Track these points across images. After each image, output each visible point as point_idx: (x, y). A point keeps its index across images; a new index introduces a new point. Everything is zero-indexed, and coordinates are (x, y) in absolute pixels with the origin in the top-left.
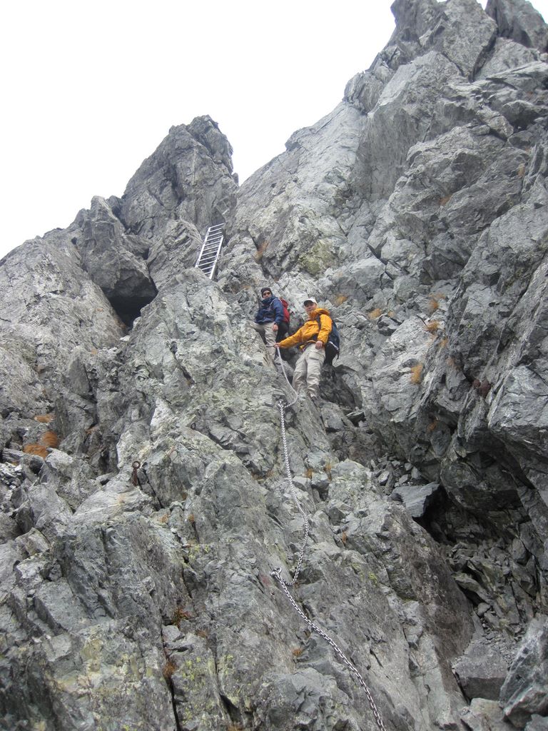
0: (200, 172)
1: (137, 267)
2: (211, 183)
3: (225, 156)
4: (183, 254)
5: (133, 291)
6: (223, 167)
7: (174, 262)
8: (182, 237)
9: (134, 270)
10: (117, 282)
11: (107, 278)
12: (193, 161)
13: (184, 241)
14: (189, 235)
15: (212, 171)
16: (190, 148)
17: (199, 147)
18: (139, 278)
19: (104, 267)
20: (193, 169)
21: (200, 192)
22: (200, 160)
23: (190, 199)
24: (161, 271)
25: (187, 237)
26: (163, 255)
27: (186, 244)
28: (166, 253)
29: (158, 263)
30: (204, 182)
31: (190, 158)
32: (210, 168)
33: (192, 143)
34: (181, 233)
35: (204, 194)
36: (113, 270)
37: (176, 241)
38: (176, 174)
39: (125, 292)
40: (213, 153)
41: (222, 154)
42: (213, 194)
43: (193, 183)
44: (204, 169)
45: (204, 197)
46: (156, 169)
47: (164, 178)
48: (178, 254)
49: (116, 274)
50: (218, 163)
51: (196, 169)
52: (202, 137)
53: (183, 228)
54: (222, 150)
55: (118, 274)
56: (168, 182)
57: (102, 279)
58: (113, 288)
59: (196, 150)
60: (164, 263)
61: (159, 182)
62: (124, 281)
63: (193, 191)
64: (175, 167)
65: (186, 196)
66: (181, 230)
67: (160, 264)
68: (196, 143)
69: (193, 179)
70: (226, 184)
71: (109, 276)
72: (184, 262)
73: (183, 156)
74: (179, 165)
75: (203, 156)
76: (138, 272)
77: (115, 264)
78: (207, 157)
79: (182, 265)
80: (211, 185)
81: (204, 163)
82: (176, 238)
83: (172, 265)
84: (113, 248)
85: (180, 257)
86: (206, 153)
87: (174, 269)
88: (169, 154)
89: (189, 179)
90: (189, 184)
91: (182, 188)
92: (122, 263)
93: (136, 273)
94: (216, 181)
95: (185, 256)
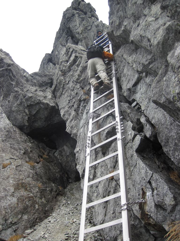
0: (82, 25)
1: (41, 99)
2: (89, 28)
3: (92, 13)
4: (77, 74)
5: (45, 121)
6: (93, 18)
7: (71, 84)
8: (72, 58)
9: (40, 103)
10: (28, 118)
11: (19, 117)
12: (77, 20)
13: (75, 61)
14: (78, 55)
15: (88, 21)
16: (73, 15)
17: (77, 13)
18: (46, 109)
19: (13, 109)
20: (78, 25)
21: (85, 35)
22: (80, 19)
23: (82, 41)
24: (63, 96)
25: (76, 57)
26: (61, 81)
27: (77, 63)
28: (62, 78)
29: (59, 89)
30: (86, 29)
31: (75, 20)
32: (86, 21)
33: (74, 12)
34: (71, 56)
35: (88, 35)
36: (21, 108)
37: (68, 64)
38: (71, 31)
39: (39, 124)
40: (85, 13)
41: (91, 12)
42: (92, 34)
43: (80, 32)
44: (84, 22)
45: (88, 36)
46: (62, 34)
47: (67, 36)
48: (72, 75)
49: (25, 112)
50: (90, 17)
51: (80, 24)
52: (78, 8)
53: (71, 50)
54: (90, 10)
55: (27, 111)
56: (69, 37)
57: (15, 119)
58: (27, 124)
59: (77, 15)
60: (63, 88)
61: (65, 39)
62: (34, 115)
63: (81, 36)
64: (69, 28)
65: (79, 40)
66: (70, 53)
67: (61, 89)
68: (75, 12)
69: (80, 30)
70: (98, 25)
71: (20, 115)
72: (80, 83)
73: (71, 20)
74: (71, 26)
75: (81, 17)
76: (43, 104)
77: (21, 103)
78: (83, 16)
79: (78, 86)
80: (90, 29)
81: (83, 19)
82: (67, 61)
83: (69, 88)
84: (16, 89)
85: (75, 79)
86: (82, 14)
87: (72, 93)
88: (65, 23)
89: (78, 31)
90: (78, 34)
91: (76, 37)
92: (27, 100)
93: (42, 106)
94: (92, 26)
95: (79, 75)
